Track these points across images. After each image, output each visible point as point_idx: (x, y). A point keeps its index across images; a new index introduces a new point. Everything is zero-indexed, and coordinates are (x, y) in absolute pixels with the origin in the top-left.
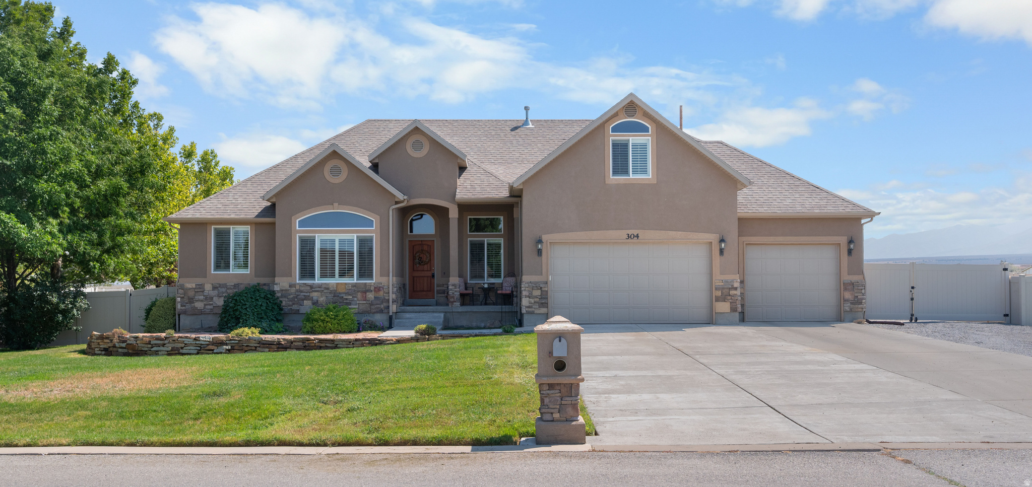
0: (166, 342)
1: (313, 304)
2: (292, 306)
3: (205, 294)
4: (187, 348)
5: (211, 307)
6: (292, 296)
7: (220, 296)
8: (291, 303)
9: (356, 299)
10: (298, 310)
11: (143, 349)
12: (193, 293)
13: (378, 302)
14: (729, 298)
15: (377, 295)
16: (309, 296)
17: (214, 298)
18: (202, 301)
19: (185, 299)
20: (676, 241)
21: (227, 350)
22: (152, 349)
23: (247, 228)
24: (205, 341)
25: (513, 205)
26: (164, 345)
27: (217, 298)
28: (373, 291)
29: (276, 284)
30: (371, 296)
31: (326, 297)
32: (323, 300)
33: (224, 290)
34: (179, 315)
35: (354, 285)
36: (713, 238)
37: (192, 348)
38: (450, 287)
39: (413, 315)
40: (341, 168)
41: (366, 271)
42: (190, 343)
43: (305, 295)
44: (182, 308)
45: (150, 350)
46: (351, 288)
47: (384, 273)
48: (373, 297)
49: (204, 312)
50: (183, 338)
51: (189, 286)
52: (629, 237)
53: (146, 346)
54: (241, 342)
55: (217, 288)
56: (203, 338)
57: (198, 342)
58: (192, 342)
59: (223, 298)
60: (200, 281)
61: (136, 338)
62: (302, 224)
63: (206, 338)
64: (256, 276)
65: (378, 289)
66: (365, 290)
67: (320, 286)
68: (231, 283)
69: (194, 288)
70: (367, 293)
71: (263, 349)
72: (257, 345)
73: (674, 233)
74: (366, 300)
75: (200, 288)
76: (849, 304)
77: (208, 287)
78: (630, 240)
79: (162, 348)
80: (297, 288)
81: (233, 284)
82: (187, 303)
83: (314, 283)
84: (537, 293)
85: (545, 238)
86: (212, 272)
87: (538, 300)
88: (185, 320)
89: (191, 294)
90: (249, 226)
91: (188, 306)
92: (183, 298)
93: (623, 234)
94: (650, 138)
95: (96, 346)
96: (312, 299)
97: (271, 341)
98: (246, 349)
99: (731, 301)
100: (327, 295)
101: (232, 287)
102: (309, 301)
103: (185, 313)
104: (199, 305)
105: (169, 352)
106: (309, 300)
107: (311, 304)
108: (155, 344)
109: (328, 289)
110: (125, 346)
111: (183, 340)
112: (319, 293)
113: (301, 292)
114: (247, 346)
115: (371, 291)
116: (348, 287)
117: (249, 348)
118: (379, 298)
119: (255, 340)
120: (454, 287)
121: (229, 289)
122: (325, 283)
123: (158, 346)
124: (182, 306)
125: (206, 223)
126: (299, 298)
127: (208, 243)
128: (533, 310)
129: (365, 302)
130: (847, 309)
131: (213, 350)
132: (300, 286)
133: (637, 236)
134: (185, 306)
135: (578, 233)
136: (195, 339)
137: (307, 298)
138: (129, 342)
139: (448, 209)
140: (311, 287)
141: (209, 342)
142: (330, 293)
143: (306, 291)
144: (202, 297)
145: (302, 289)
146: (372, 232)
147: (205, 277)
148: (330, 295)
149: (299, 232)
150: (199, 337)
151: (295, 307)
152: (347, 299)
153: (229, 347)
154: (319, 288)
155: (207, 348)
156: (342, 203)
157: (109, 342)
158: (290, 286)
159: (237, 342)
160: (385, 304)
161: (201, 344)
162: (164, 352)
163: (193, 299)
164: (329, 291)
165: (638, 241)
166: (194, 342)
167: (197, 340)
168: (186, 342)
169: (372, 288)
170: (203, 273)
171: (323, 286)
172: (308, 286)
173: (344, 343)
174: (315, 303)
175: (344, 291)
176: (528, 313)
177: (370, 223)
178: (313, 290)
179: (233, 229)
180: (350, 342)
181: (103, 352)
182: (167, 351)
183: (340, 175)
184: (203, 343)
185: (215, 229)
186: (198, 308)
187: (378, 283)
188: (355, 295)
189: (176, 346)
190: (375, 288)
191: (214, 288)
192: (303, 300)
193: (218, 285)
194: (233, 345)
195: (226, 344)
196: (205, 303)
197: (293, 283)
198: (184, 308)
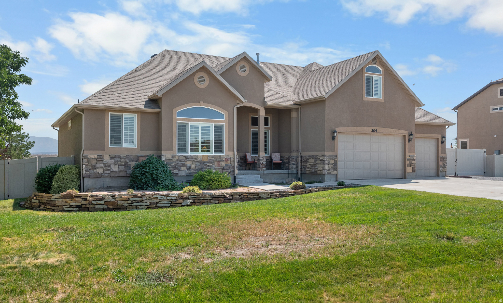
0: (144, 198)
1: (188, 169)
2: (174, 171)
3: (105, 162)
4: (161, 202)
5: (109, 172)
6: (173, 164)
7: (116, 164)
8: (173, 169)
9: (214, 166)
10: (178, 174)
11: (124, 205)
12: (95, 162)
13: (227, 168)
14: (412, 165)
15: (227, 163)
16: (185, 164)
17: (111, 166)
18: (102, 168)
19: (89, 166)
20: (392, 134)
21: (191, 203)
22: (133, 205)
23: (135, 116)
24: (174, 197)
25: (291, 110)
26: (142, 201)
27: (113, 165)
28: (224, 161)
29: (163, 156)
30: (223, 164)
31: (196, 164)
32: (194, 167)
33: (118, 159)
34: (83, 178)
35: (213, 157)
36: (405, 133)
37: (165, 202)
38: (261, 159)
39: (243, 176)
40: (205, 78)
41: (219, 147)
42: (162, 198)
43: (182, 163)
44: (86, 173)
45: (132, 205)
46: (211, 158)
47: (231, 149)
48: (224, 164)
49: (104, 176)
50: (156, 195)
51: (92, 156)
52: (373, 131)
53: (126, 202)
54: (198, 197)
55: (113, 158)
56: (172, 195)
57: (168, 198)
58: (164, 198)
59: (118, 165)
60: (100, 153)
61: (113, 196)
62: (180, 114)
63: (174, 195)
64: (142, 150)
65: (227, 159)
66: (220, 160)
67: (192, 157)
68: (123, 155)
69: (96, 158)
70: (221, 162)
71: (215, 201)
72: (211, 198)
73: (391, 129)
74: (220, 167)
75: (100, 158)
76: (442, 168)
77: (106, 157)
78: (373, 133)
79: (141, 203)
80: (177, 158)
81: (125, 155)
82: (91, 169)
83: (188, 155)
84: (332, 162)
85: (337, 129)
86: (109, 147)
87: (332, 166)
88: (88, 182)
89: (94, 162)
90: (136, 114)
91: (91, 172)
92: (87, 165)
93: (370, 129)
94: (382, 76)
95: (64, 204)
96: (186, 166)
97: (219, 195)
98: (203, 201)
99: (413, 166)
100: (196, 163)
101: (125, 158)
102: (184, 168)
103: (89, 177)
104: (100, 171)
105: (148, 206)
106: (185, 166)
107: (186, 169)
108: (134, 201)
109: (197, 159)
110: (103, 203)
111: (157, 196)
112: (191, 162)
113: (180, 161)
114: (203, 199)
115: (223, 161)
116: (209, 158)
117: (206, 201)
118: (228, 165)
119: (208, 195)
120: (262, 159)
121: (122, 159)
122: (195, 155)
123: (138, 201)
124: (86, 171)
125: (105, 110)
126: (179, 164)
127: (106, 125)
128: (330, 172)
129: (220, 168)
130: (441, 170)
131: (181, 203)
132: (179, 157)
133: (376, 131)
134: (89, 171)
135: (351, 127)
136: (166, 196)
137: (184, 165)
138: (106, 200)
139: (259, 110)
140: (186, 157)
141: (176, 197)
142: (198, 162)
143: (183, 161)
144: (102, 165)
145: (181, 159)
146: (224, 121)
147: (104, 150)
148: (198, 163)
149: (178, 120)
150: (168, 194)
151: (176, 171)
152: (209, 166)
153: (191, 201)
154: (192, 158)
155: (177, 202)
156: (206, 102)
157: (82, 200)
158: (172, 157)
159: (196, 196)
160: (232, 169)
161: (171, 199)
162: (144, 207)
163: (95, 166)
164: (197, 161)
165: (376, 133)
166: (166, 198)
167: (167, 196)
168: (160, 197)
169: (224, 159)
170: (103, 147)
171: (194, 157)
172: (184, 157)
173: (265, 195)
174: (189, 169)
175: (206, 160)
176: (328, 174)
177: (222, 116)
178: (188, 159)
179: (125, 115)
180: (268, 194)
181: (77, 209)
182: (147, 206)
183: (205, 83)
184: (173, 198)
185: (111, 114)
186: (100, 173)
187: (227, 155)
188: (213, 163)
189: (152, 201)
190: (226, 159)
191: (111, 158)
192: (181, 167)
193: (114, 156)
194: (194, 199)
195: (189, 199)
196: (104, 169)
197: (175, 155)
198: (88, 173)
